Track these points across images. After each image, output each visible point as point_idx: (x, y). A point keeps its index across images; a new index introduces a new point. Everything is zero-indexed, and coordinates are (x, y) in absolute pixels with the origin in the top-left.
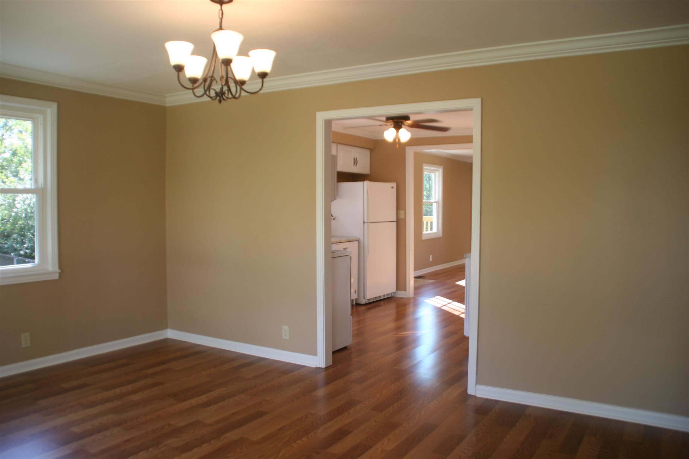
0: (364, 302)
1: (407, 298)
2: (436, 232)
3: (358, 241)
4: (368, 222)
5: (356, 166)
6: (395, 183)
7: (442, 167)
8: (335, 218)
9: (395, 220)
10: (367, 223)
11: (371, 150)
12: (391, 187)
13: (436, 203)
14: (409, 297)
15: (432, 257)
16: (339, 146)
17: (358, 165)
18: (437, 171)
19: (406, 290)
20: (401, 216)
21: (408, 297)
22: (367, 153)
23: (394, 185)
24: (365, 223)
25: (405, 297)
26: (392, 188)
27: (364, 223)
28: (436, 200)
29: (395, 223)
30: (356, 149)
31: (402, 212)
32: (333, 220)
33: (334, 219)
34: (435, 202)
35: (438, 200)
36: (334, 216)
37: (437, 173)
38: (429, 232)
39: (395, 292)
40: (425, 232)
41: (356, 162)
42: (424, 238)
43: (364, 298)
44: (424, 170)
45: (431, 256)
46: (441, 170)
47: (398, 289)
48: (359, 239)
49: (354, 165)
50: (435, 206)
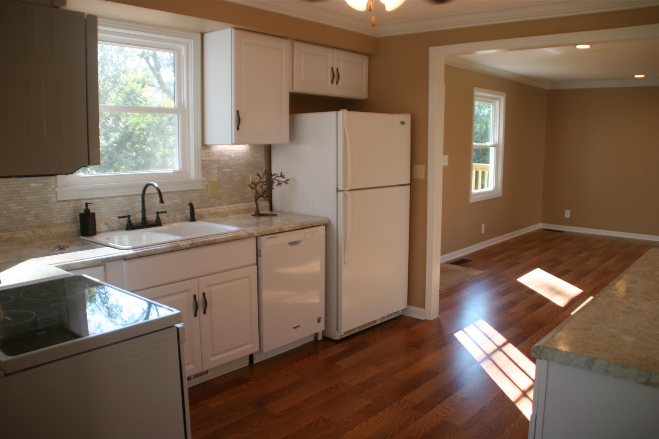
0: (337, 336)
1: (425, 320)
2: (493, 189)
3: (327, 225)
4: (346, 189)
5: (337, 83)
6: (409, 114)
7: (505, 94)
8: (288, 180)
9: (408, 181)
10: (343, 191)
11: (370, 56)
12: (399, 122)
13: (494, 148)
14: (429, 319)
15: (486, 227)
16: (297, 45)
17: (341, 82)
18: (497, 99)
19: (423, 306)
20: (420, 176)
21: (427, 319)
22: (364, 61)
23: (406, 118)
24: (340, 191)
25: (423, 318)
26: (403, 123)
27: (338, 191)
28: (494, 143)
29: (408, 188)
30: (337, 53)
31: (420, 168)
32: (284, 184)
33: (286, 182)
34: (492, 146)
35: (497, 143)
36: (287, 177)
37: (497, 102)
38: (480, 190)
39: (405, 309)
40: (474, 191)
41: (335, 76)
42: (472, 200)
43: (337, 329)
44: (476, 98)
45: (483, 226)
46: (503, 99)
47: (410, 302)
48: (329, 221)
49: (332, 83)
50: (492, 152)
